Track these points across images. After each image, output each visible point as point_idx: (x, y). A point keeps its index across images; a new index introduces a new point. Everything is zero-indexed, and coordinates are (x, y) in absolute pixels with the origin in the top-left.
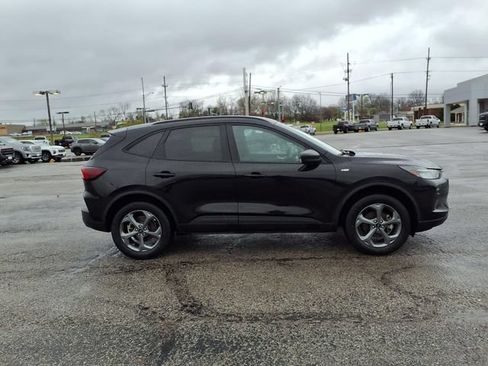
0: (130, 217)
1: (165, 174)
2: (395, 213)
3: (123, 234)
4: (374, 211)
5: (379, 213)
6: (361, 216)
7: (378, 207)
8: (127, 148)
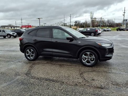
0: (28, 50)
1: (35, 40)
2: (93, 55)
3: (27, 54)
4: (87, 54)
5: (89, 55)
6: (83, 55)
7: (88, 53)
8: (29, 33)
